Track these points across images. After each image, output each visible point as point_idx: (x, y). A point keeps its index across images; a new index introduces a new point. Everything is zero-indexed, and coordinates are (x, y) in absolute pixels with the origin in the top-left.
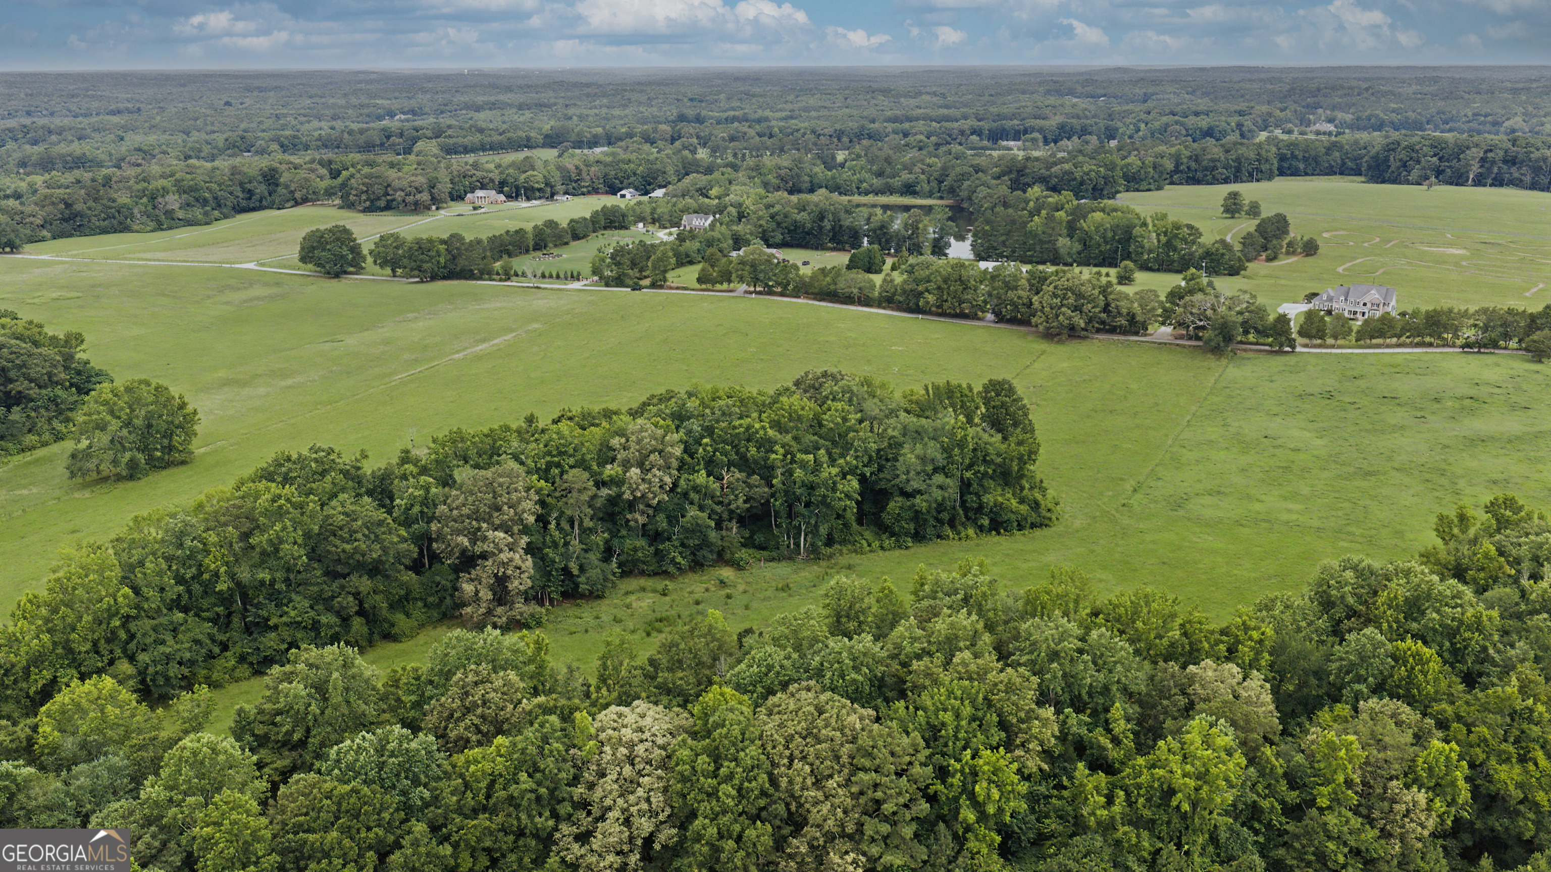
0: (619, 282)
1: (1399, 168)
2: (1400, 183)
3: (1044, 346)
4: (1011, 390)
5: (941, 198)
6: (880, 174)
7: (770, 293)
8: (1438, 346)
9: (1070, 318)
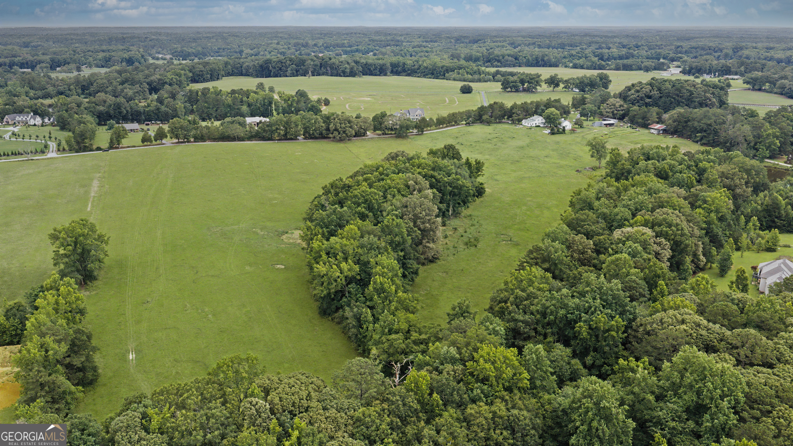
3: (342, 145)
8: (457, 125)
9: (350, 132)
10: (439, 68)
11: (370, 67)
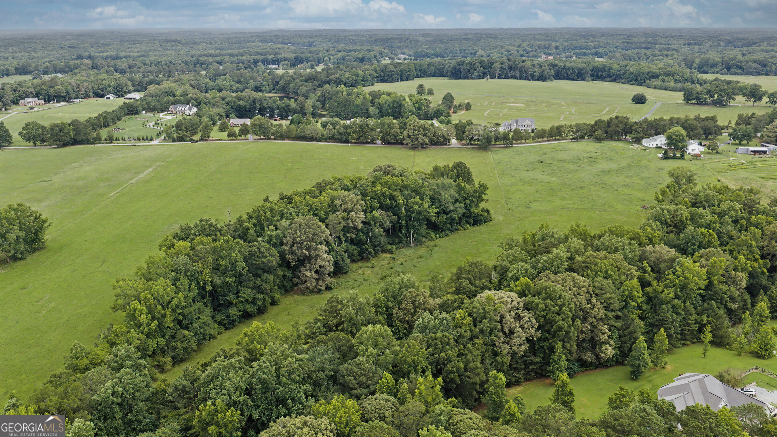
0: (181, 139)
1: (466, 73)
2: (468, 79)
3: (412, 153)
4: (464, 166)
5: (276, 93)
6: (238, 82)
7: (269, 139)
8: (561, 140)
9: (423, 140)
10: (643, 74)
11: (567, 71)
